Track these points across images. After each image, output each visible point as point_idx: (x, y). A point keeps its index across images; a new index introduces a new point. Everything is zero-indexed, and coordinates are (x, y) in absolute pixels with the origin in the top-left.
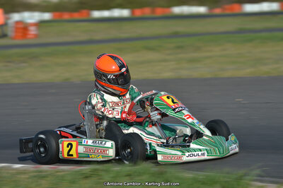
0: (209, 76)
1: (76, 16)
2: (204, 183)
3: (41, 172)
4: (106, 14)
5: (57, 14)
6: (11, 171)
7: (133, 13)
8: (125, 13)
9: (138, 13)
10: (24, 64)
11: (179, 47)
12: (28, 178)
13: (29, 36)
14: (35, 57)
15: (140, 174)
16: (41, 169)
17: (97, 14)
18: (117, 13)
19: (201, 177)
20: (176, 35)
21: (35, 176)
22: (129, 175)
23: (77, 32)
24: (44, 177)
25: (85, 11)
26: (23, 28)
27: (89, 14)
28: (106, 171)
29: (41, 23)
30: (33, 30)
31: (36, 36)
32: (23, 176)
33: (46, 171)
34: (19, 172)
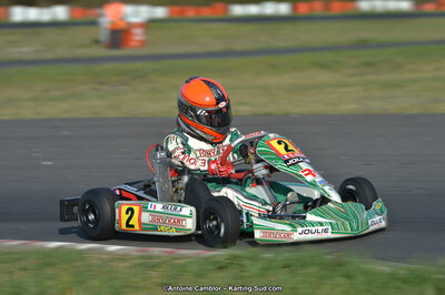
0: (415, 111)
1: (206, 12)
2: (405, 281)
3: (150, 257)
4: (253, 10)
5: (176, 8)
6: (104, 256)
7: (295, 9)
8: (284, 9)
9: (303, 9)
10: (123, 88)
11: (367, 64)
12: (130, 268)
13: (133, 44)
14: (140, 76)
15: (304, 265)
16: (150, 254)
17: (238, 10)
18: (269, 9)
19: (402, 272)
20: (363, 45)
21: (140, 265)
22: (288, 266)
23: (207, 37)
24: (154, 266)
25: (219, 6)
27: (226, 11)
28: (251, 259)
29: (151, 23)
30: (138, 35)
31: (143, 43)
32: (122, 264)
33: (158, 257)
34: (116, 257)
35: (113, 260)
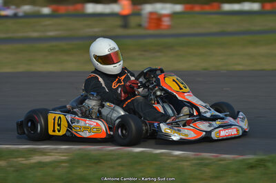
1: (207, 8)
3: (202, 159)
4: (236, 7)
5: (189, 6)
6: (172, 158)
7: (263, 7)
8: (256, 6)
9: (268, 7)
12: (191, 166)
16: (202, 157)
17: (227, 7)
18: (247, 6)
21: (197, 164)
24: (206, 165)
25: (215, 4)
26: (157, 19)
27: (219, 7)
29: (173, 15)
30: (166, 22)
31: (169, 27)
32: (185, 163)
34: (179, 158)
35: (178, 160)
